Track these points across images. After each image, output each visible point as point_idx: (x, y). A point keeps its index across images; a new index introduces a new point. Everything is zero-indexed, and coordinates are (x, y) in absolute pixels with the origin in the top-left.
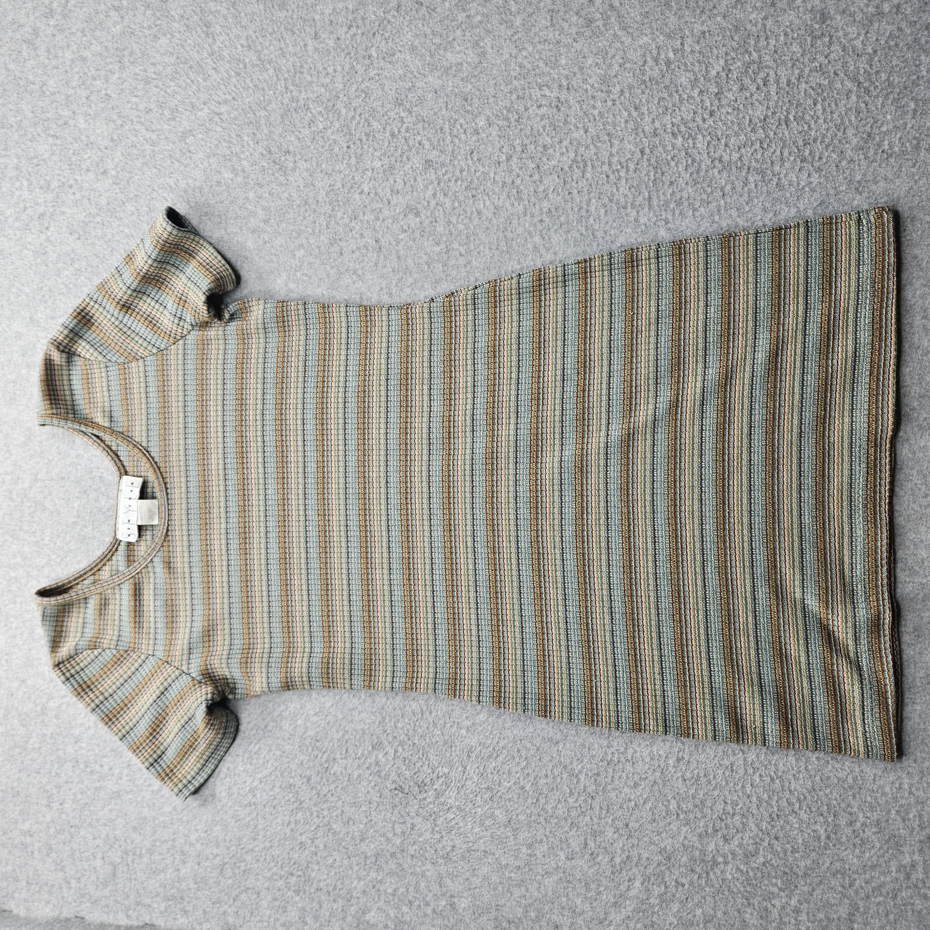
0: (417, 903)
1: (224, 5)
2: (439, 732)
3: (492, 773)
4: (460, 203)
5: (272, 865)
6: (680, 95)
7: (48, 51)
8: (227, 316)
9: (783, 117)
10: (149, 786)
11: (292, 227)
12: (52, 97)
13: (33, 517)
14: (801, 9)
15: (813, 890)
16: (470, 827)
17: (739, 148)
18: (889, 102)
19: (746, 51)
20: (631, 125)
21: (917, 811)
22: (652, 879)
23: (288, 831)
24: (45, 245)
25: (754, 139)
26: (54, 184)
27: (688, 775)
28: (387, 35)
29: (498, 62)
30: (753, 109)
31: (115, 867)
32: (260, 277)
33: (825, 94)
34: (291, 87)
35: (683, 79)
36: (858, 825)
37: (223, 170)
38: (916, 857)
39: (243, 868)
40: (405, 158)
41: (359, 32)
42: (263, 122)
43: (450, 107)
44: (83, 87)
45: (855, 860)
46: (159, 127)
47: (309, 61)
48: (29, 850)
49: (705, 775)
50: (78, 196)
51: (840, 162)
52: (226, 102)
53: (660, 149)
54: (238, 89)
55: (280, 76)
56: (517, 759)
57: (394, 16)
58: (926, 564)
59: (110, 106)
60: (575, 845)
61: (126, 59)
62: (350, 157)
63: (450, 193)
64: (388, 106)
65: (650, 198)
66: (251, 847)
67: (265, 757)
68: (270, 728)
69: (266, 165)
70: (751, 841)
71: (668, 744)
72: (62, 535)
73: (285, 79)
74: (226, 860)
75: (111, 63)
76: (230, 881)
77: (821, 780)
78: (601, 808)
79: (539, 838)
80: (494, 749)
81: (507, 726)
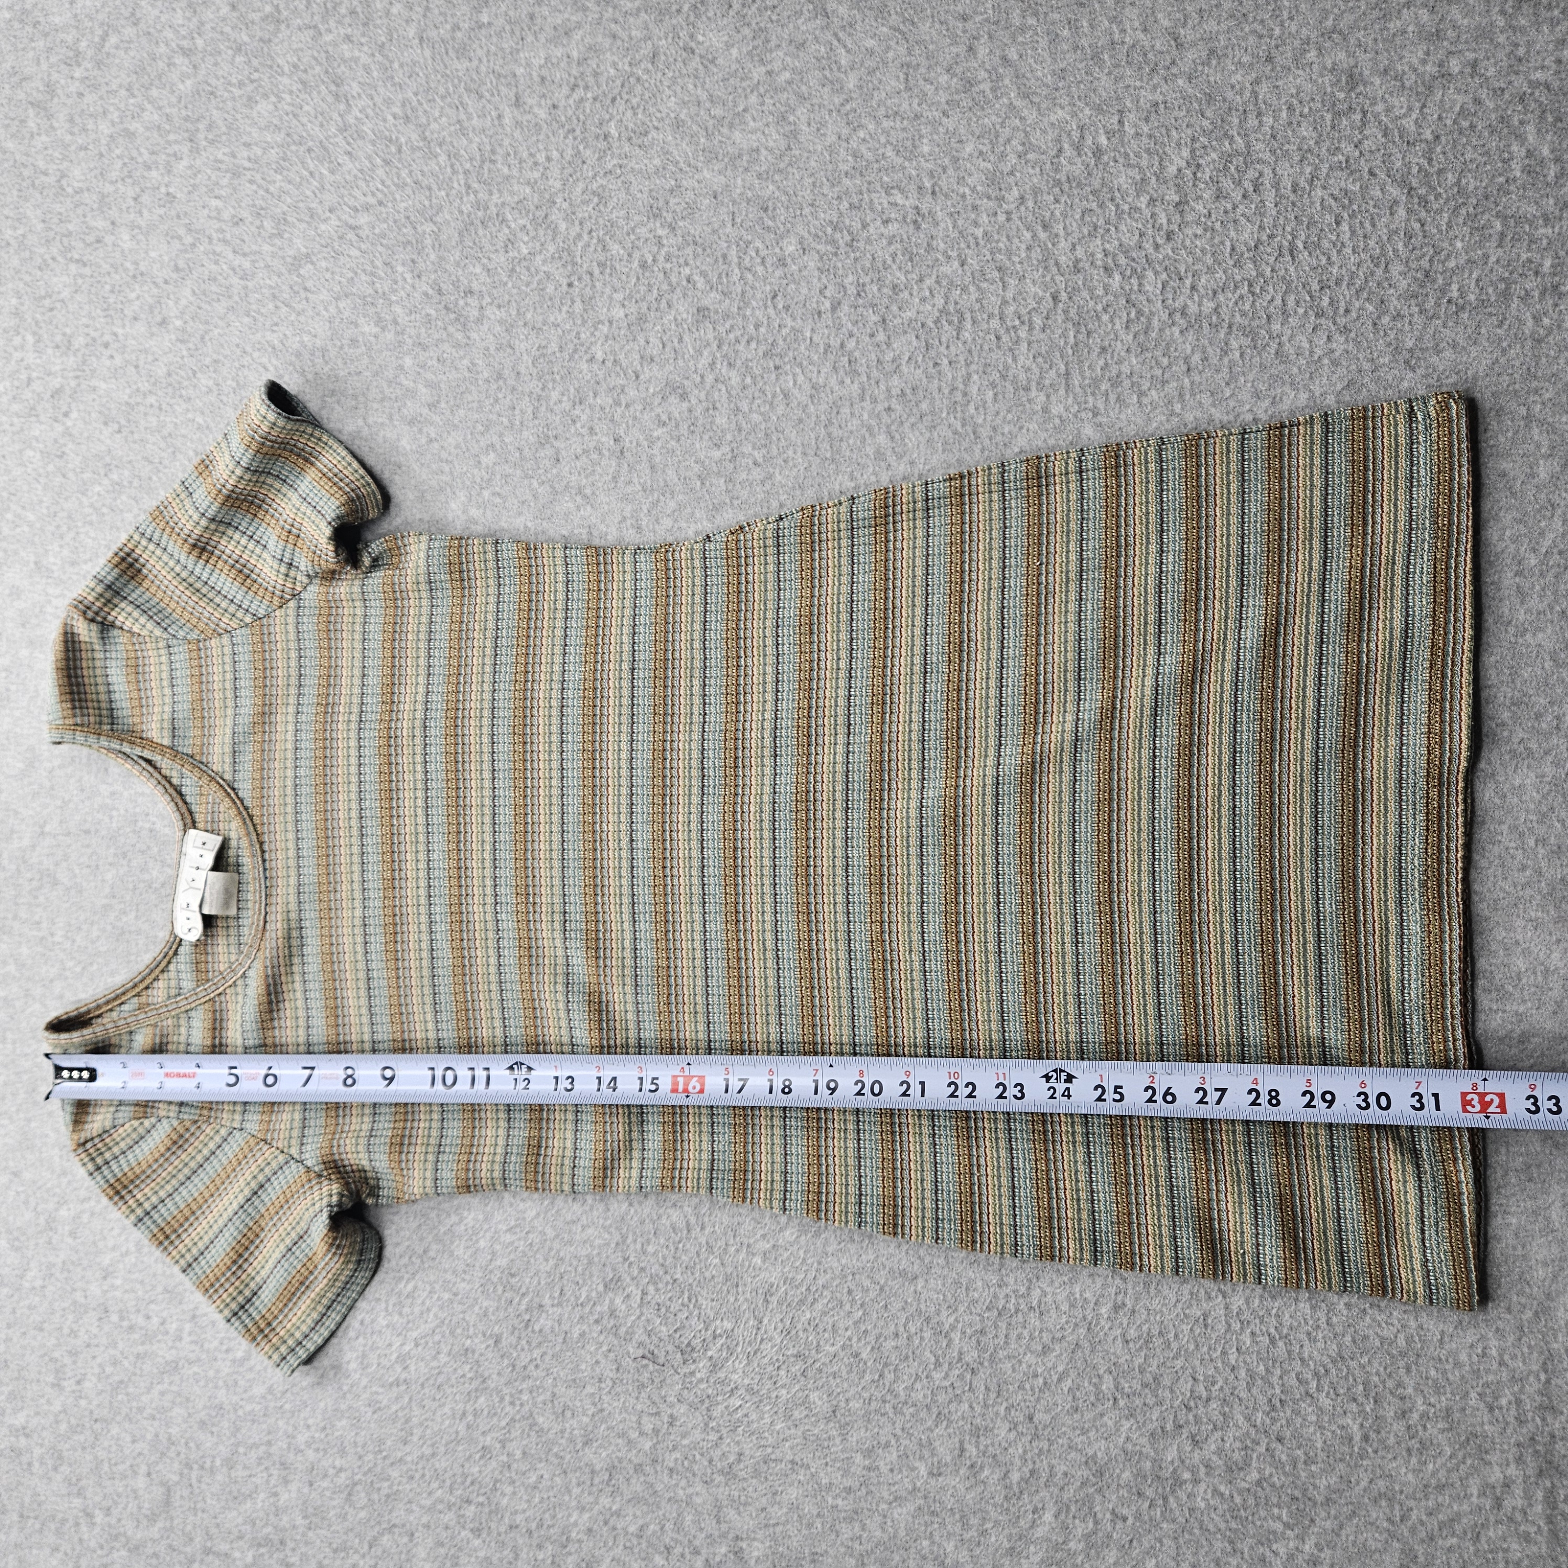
0: (678, 1550)
1: (365, 49)
2: (717, 1261)
3: (805, 1330)
4: (754, 378)
5: (435, 1485)
6: (1117, 206)
7: (71, 120)
8: (367, 561)
9: (1286, 244)
10: (227, 1351)
11: (476, 416)
12: (77, 197)
13: (36, 897)
14: (1315, 66)
15: (1341, 1527)
16: (767, 1420)
17: (1215, 293)
18: (1461, 221)
19: (1226, 135)
20: (1036, 254)
21: (1514, 1394)
22: (1073, 1508)
23: (462, 1428)
24: (62, 441)
25: (1238, 278)
26: (78, 342)
27: (1132, 1333)
28: (635, 101)
29: (819, 148)
30: (1237, 230)
31: (169, 1491)
32: (421, 498)
33: (1355, 207)
34: (475, 185)
35: (1122, 180)
36: (1415, 1416)
37: (361, 321)
38: (1512, 1470)
39: (385, 1491)
40: (663, 304)
41: (589, 95)
42: (428, 241)
43: (738, 220)
44: (129, 181)
45: (1410, 1476)
46: (254, 247)
47: (506, 142)
48: (25, 1459)
49: (1161, 1333)
50: (118, 361)
51: (1379, 318)
52: (367, 208)
53: (1085, 294)
54: (388, 187)
55: (457, 166)
56: (847, 1307)
57: (647, 71)
58: (1524, 981)
59: (173, 213)
60: (945, 1451)
61: (201, 136)
62: (573, 302)
63: (739, 362)
64: (636, 218)
65: (1067, 374)
66: (399, 1455)
67: (423, 1303)
68: (432, 1254)
69: (433, 312)
70: (1238, 1444)
71: (1099, 1282)
72: (85, 927)
73: (466, 172)
74: (357, 1478)
75: (176, 142)
76: (362, 1514)
77: (1354, 1341)
78: (987, 1389)
79: (883, 1440)
80: (808, 1289)
81: (830, 1250)
